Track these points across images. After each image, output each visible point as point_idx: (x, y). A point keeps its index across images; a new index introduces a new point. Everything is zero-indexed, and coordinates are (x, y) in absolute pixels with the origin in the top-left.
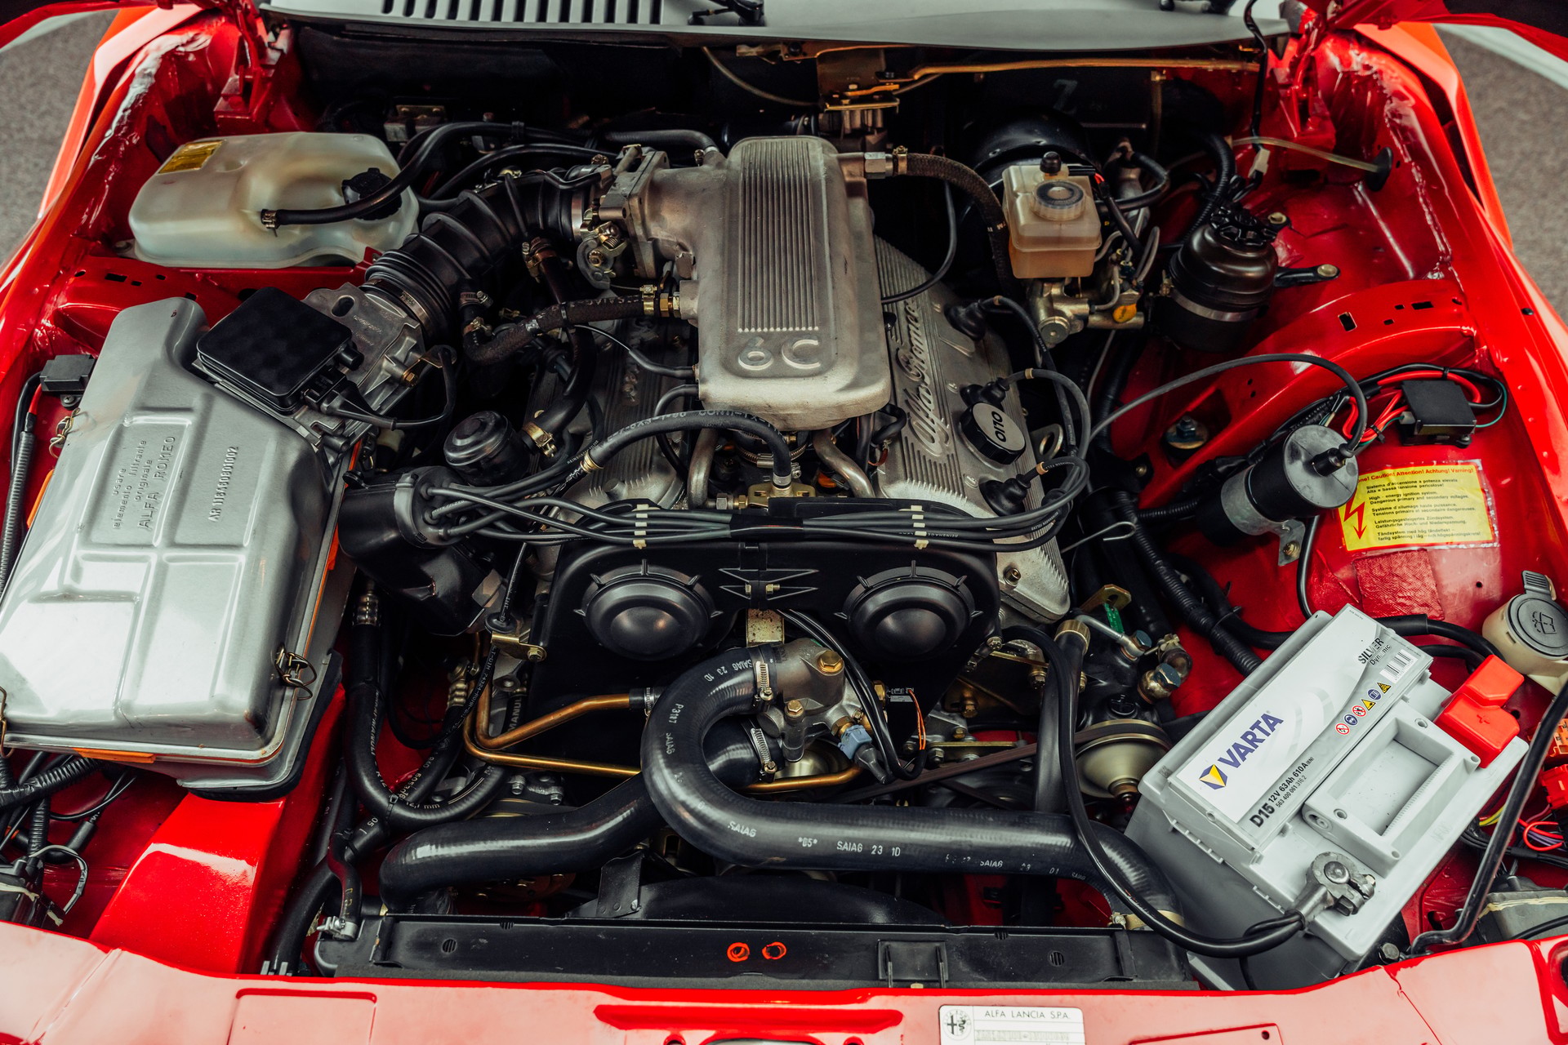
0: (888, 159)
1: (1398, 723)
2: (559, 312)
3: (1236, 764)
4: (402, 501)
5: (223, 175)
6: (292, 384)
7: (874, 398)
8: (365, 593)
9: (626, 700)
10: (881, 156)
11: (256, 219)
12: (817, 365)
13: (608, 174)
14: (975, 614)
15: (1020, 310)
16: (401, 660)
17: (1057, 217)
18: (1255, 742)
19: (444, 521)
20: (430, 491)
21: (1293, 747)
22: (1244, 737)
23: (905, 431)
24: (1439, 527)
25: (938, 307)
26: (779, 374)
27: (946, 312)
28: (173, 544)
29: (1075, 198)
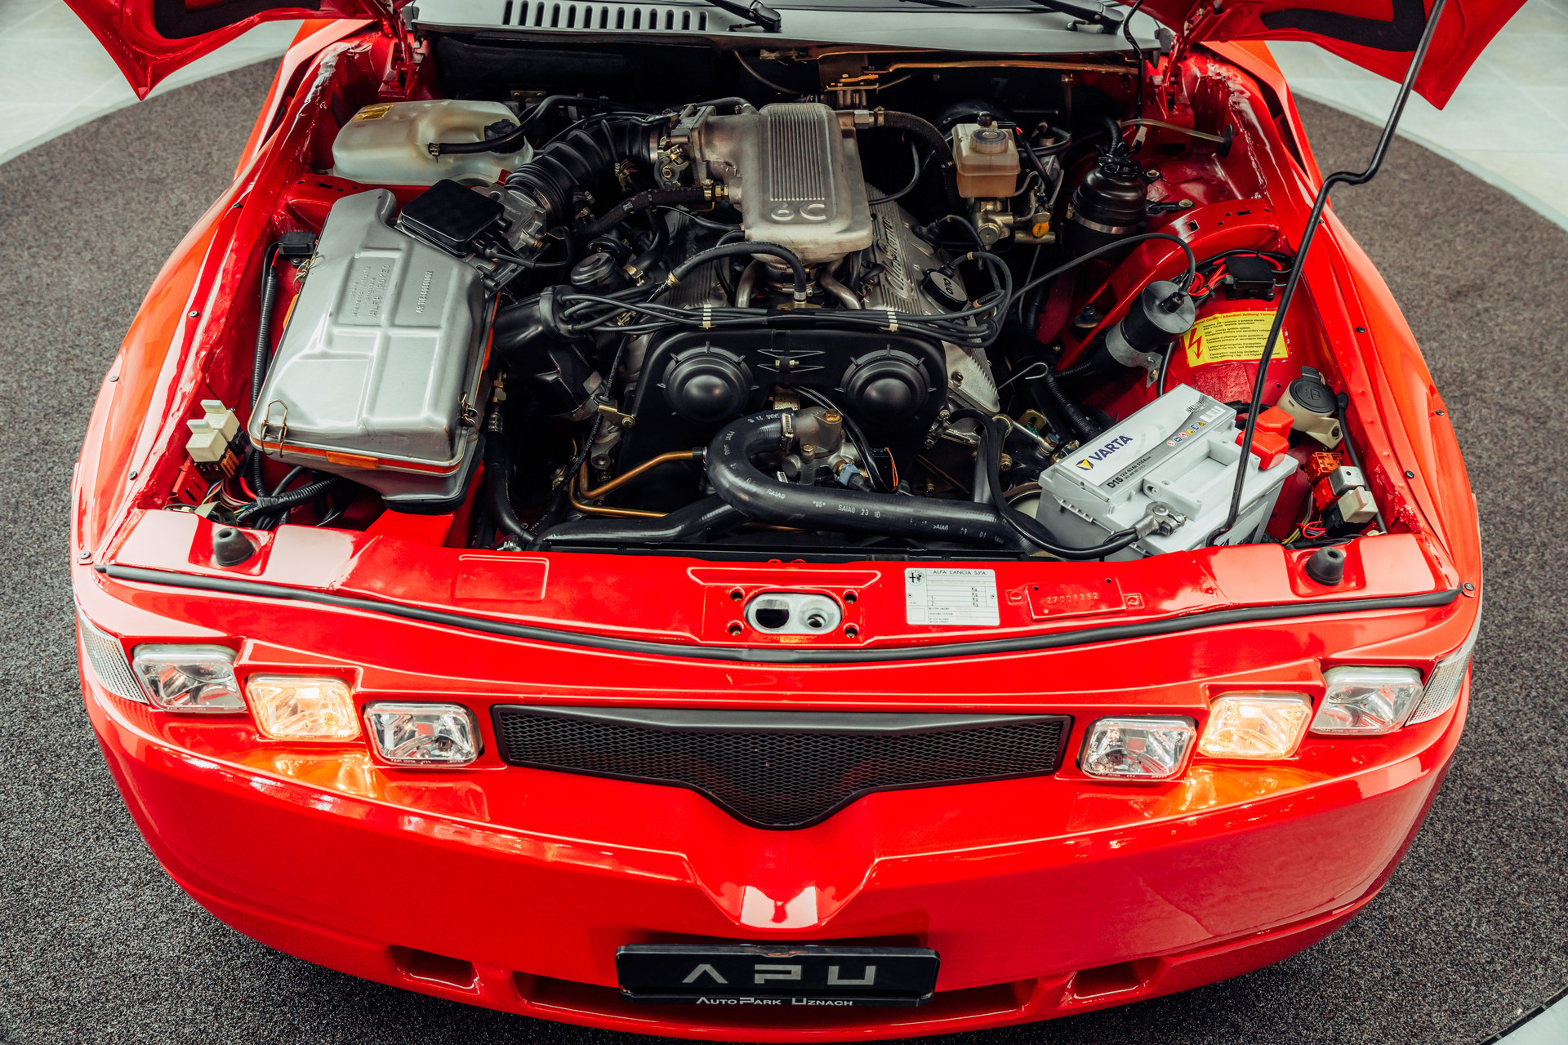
0: (870, 114)
1: (1209, 442)
2: (647, 195)
3: (1100, 459)
4: (544, 308)
5: (397, 122)
6: (467, 235)
7: (862, 239)
8: (493, 412)
9: (690, 454)
10: (866, 112)
11: (425, 150)
12: (824, 218)
13: (675, 119)
14: (931, 390)
15: (965, 222)
16: (515, 468)
17: (988, 150)
18: (1113, 448)
19: (571, 319)
20: (564, 298)
21: (1138, 452)
22: (1107, 446)
23: (883, 281)
24: (1252, 349)
25: (907, 225)
26: (798, 222)
27: (913, 229)
28: (393, 325)
29: (1001, 138)
